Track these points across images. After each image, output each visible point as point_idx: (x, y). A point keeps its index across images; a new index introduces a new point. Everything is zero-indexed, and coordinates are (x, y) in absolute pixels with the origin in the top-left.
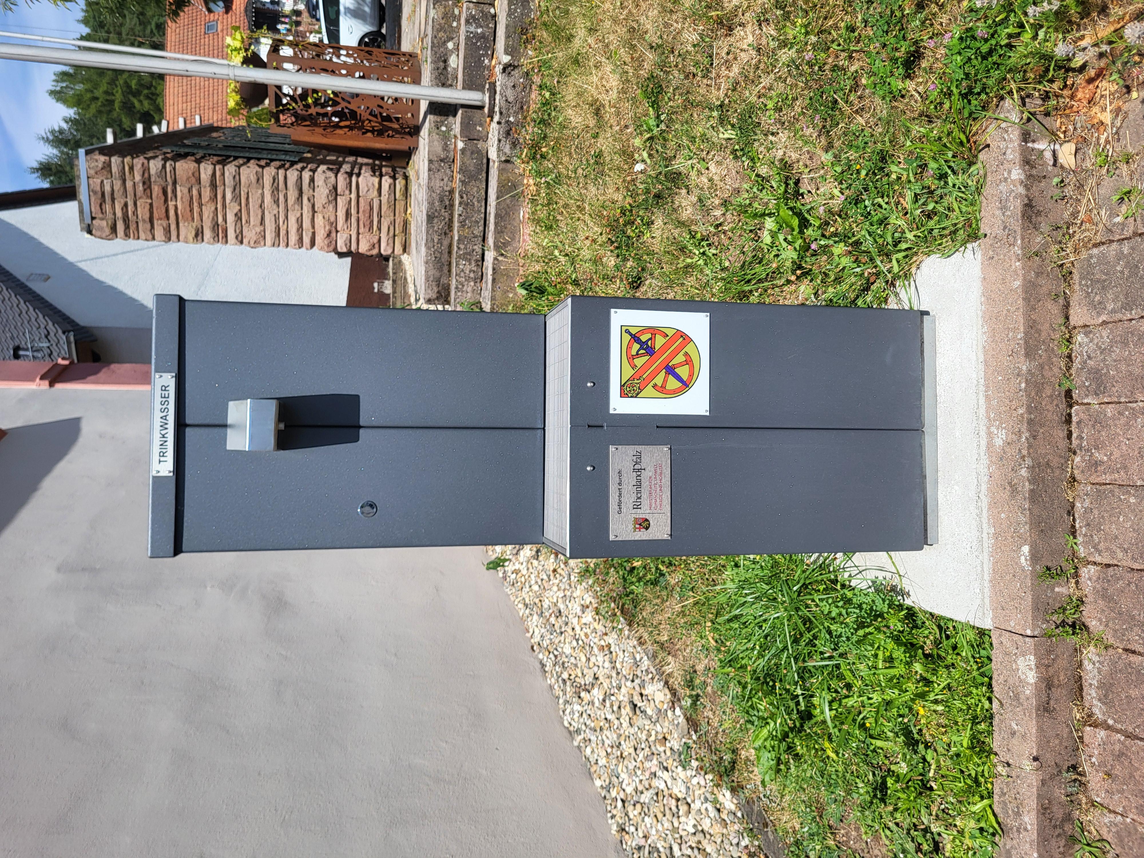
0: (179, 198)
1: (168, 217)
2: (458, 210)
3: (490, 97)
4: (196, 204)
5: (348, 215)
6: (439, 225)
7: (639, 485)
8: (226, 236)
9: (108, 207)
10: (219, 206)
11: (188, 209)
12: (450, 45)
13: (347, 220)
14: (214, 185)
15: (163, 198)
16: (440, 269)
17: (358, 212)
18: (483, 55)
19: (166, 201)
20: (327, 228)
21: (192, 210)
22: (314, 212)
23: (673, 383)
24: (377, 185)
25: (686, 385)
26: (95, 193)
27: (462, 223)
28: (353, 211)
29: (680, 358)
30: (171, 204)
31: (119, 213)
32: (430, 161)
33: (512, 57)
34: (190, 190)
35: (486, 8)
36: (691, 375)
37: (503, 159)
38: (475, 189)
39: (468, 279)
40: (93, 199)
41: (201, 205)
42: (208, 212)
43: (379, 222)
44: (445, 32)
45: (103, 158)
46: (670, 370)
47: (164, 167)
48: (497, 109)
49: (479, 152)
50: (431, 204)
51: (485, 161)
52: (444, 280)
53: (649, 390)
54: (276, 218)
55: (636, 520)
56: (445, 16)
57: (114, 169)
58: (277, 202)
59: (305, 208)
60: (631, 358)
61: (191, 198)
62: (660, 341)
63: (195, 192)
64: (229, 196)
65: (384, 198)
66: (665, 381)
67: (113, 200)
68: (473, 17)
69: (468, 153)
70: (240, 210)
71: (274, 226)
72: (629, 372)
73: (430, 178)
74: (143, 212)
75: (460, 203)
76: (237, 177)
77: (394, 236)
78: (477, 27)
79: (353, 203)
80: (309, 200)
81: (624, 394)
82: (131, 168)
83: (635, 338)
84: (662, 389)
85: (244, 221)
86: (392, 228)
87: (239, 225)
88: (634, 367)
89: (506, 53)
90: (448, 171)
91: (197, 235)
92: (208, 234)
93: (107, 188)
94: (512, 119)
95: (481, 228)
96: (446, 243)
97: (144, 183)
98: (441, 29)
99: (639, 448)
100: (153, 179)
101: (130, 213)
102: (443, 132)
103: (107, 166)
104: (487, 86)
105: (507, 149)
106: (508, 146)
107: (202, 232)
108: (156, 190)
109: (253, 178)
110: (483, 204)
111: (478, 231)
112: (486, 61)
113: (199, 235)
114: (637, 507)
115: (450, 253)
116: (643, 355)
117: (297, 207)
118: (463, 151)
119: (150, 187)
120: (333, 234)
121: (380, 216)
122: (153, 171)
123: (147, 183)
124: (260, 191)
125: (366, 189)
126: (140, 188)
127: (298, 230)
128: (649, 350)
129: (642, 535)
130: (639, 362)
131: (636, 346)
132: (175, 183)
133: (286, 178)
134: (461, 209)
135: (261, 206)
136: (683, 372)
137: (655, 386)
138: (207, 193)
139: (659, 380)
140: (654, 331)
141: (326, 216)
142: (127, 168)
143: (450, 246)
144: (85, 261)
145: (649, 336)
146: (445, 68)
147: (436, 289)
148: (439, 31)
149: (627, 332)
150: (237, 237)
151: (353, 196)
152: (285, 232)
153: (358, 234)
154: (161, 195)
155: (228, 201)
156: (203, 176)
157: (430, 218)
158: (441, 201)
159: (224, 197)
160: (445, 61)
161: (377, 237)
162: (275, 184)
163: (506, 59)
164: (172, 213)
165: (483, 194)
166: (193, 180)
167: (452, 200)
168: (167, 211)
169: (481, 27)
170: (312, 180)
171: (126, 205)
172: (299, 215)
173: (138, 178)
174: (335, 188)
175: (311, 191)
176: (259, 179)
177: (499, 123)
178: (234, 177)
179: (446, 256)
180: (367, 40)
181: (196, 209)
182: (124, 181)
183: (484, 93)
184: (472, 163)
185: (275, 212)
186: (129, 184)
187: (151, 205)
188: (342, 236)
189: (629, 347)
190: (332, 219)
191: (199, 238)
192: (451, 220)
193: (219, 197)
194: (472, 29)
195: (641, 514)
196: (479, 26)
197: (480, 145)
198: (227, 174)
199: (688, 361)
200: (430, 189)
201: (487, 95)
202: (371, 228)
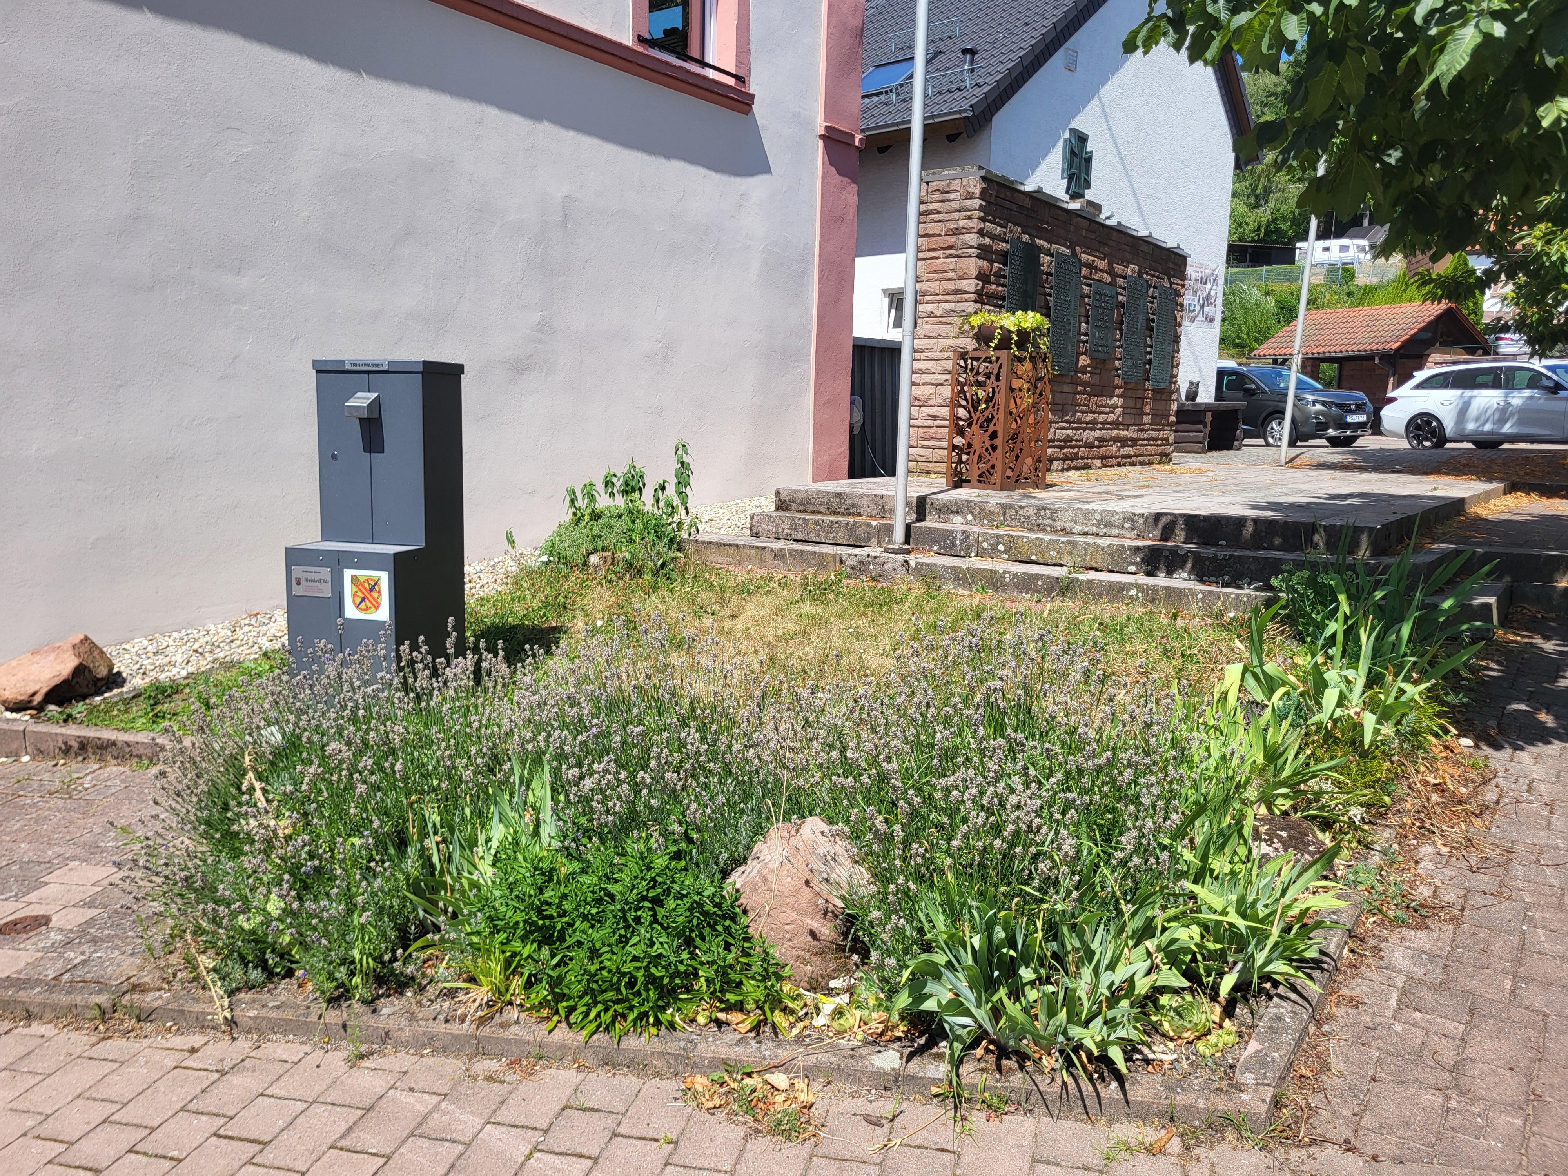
0: (946, 260)
1: (929, 250)
2: (828, 519)
3: (894, 549)
4: (941, 275)
5: (934, 417)
6: (835, 502)
7: (314, 581)
9: (937, 196)
10: (940, 297)
11: (936, 269)
12: (970, 517)
13: (930, 416)
14: (957, 292)
15: (945, 246)
16: (802, 503)
17: (936, 427)
18: (944, 545)
19: (943, 249)
20: (922, 398)
21: (935, 272)
22: (937, 385)
23: (358, 600)
25: (358, 607)
26: (948, 185)
27: (817, 523)
28: (937, 422)
29: (369, 605)
30: (941, 253)
31: (931, 207)
32: (882, 497)
33: (913, 569)
34: (952, 270)
35: (974, 549)
36: (362, 610)
37: (847, 558)
38: (842, 535)
39: (777, 527)
40: (943, 183)
41: (940, 280)
42: (933, 286)
43: (928, 447)
45: (977, 191)
46: (363, 599)
47: (971, 247)
49: (869, 539)
50: (850, 496)
51: (857, 544)
52: (794, 507)
53: (355, 589)
54: (930, 350)
55: (301, 579)
56: (992, 513)
57: (968, 202)
58: (943, 350)
59: (941, 377)
60: (368, 581)
61: (946, 272)
62: (375, 595)
63: (951, 275)
64: (948, 306)
66: (358, 596)
67: (943, 201)
68: (967, 537)
69: (868, 530)
70: (936, 317)
71: (923, 348)
72: (362, 580)
73: (869, 496)
74: (933, 228)
75: (832, 522)
76: (965, 313)
78: (960, 540)
79: (945, 422)
80: (945, 380)
81: (352, 576)
82: (969, 218)
83: (376, 583)
84: (355, 595)
85: (926, 319)
87: (924, 315)
88: (364, 582)
89: (917, 564)
90: (875, 512)
93: (952, 196)
94: (871, 567)
96: (822, 509)
97: (957, 229)
98: (982, 510)
99: (330, 582)
100: (960, 236)
101: (932, 216)
103: (970, 196)
104: (905, 547)
105: (849, 562)
106: (852, 563)
108: (951, 240)
109: (963, 329)
110: (831, 542)
111: (812, 537)
112: (934, 548)
113: (919, 279)
114: (305, 580)
115: (814, 512)
116: (369, 586)
117: (939, 369)
118: (870, 525)
119: (954, 234)
120: (917, 403)
121: (934, 448)
122: (967, 237)
123: (957, 232)
124: (952, 335)
126: (953, 226)
127: (920, 370)
128: (371, 590)
129: (294, 582)
130: (366, 585)
131: (373, 583)
132: (958, 256)
134: (828, 522)
135: (940, 335)
136: (363, 606)
137: (356, 591)
138: (950, 286)
139: (359, 593)
140: (380, 592)
141: (933, 397)
142: (969, 213)
143: (819, 513)
145: (378, 590)
146: (952, 512)
147: (787, 499)
149: (379, 580)
152: (918, 357)
153: (919, 427)
154: (948, 244)
155: (944, 305)
156: (964, 282)
157: (839, 495)
158: (853, 506)
159: (947, 301)
160: (957, 512)
161: (915, 445)
162: (958, 349)
163: (913, 564)
164: (933, 254)
166: (961, 274)
167: (853, 514)
168: (935, 250)
171: (939, 213)
172: (933, 371)
173: (961, 223)
176: (963, 334)
177: (868, 556)
178: (964, 311)
179: (812, 509)
181: (937, 276)
182: (959, 211)
184: (861, 532)
185: (935, 349)
186: (956, 215)
187: (940, 235)
188: (916, 411)
189: (372, 580)
190: (931, 402)
192: (838, 514)
193: (947, 297)
194: (959, 536)
195: (302, 581)
196: (962, 542)
197: (875, 540)
198: (967, 304)
199: (368, 609)
200: (861, 496)
201: (897, 547)
202: (925, 439)
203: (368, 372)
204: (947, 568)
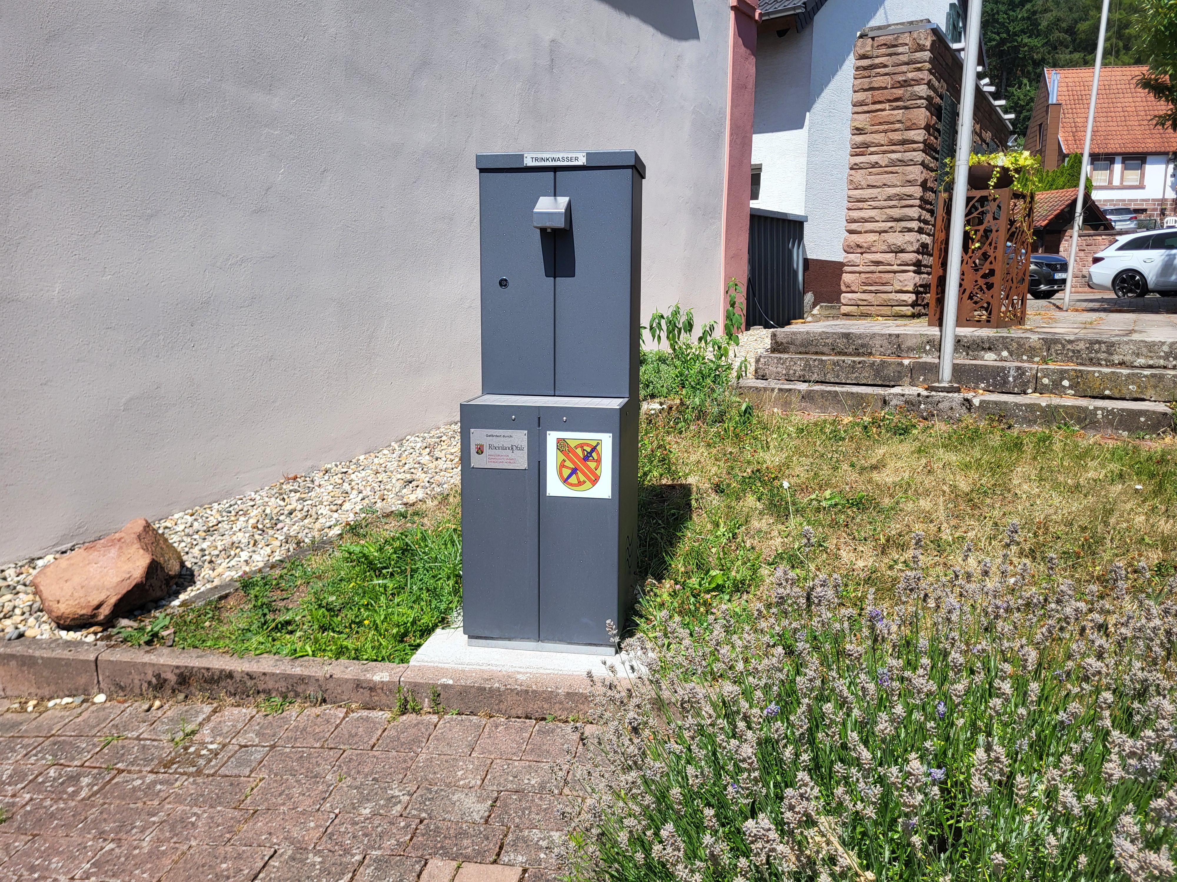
0: (892, 112)
1: (874, 103)
2: (849, 359)
3: (944, 387)
4: (886, 127)
5: (878, 263)
6: (841, 343)
7: (503, 448)
8: (857, 155)
9: (883, 51)
10: (885, 148)
11: (882, 121)
12: (1005, 353)
13: (872, 262)
14: (903, 142)
15: (891, 98)
16: (802, 345)
17: (880, 272)
18: (988, 382)
19: (889, 101)
20: (865, 245)
21: (881, 124)
22: (880, 233)
23: (566, 472)
24: (905, 289)
25: (565, 481)
26: (896, 39)
27: (836, 364)
28: (881, 268)
29: (582, 478)
30: (887, 106)
31: (877, 61)
32: (898, 336)
33: (979, 407)
34: (899, 121)
35: (1032, 385)
36: (572, 485)
37: (887, 398)
38: (866, 375)
39: (788, 368)
40: (890, 37)
41: (885, 131)
42: (879, 138)
43: (871, 292)
44: (1017, 349)
45: (928, 44)
46: (574, 471)
47: (921, 98)
48: (933, 393)
49: (900, 378)
50: (860, 336)
51: (892, 383)
52: (792, 348)
53: (562, 457)
54: (873, 199)
55: (483, 446)
56: (1032, 349)
57: (918, 55)
58: (889, 198)
59: (884, 224)
60: (581, 446)
61: (892, 123)
62: (592, 465)
63: (898, 126)
64: (894, 156)
65: (893, 296)
66: (567, 467)
67: (890, 55)
68: (1023, 373)
69: (899, 369)
70: (881, 167)
71: (866, 197)
72: (573, 444)
73: (882, 335)
74: (878, 82)
75: (854, 362)
76: (912, 163)
77: (858, 306)
78: (1014, 377)
79: (888, 268)
80: (891, 228)
81: (559, 440)
82: (919, 69)
83: (594, 449)
84: (562, 466)
85: (870, 170)
86: (865, 303)
87: (867, 166)
88: (576, 447)
89: (982, 402)
90: (889, 352)
91: (857, 129)
92: (859, 139)
93: (900, 50)
94: (922, 406)
95: (832, 380)
96: (825, 350)
97: (905, 81)
98: (1020, 346)
99: (526, 449)
100: (909, 88)
101: (878, 70)
102: (925, 348)
103: (921, 48)
104: (955, 385)
105: (894, 402)
106: (898, 403)
107: (860, 134)
108: (899, 92)
109: (911, 177)
110: (854, 382)
111: (830, 377)
112: (983, 385)
113: (858, 131)
114: (490, 447)
115: (816, 353)
116: (583, 453)
117: (884, 217)
118: (901, 364)
119: (902, 86)
120: (859, 250)
121: (876, 292)
122: (916, 88)
123: (906, 84)
124: (898, 184)
125: (902, 279)
126: (901, 78)
127: (862, 218)
128: (587, 457)
129: (473, 449)
130: (579, 451)
131: (589, 449)
132: (906, 108)
133: (912, 206)
134: (849, 362)
135: (885, 185)
136: (573, 480)
137: (564, 461)
138: (896, 136)
139: (568, 463)
140: (599, 461)
141: (876, 244)
142: (919, 65)
143: (823, 354)
144: (885, 13)
145: (596, 458)
146: (983, 349)
147: (784, 341)
148: (1018, 343)
149: (598, 444)
150: (855, 164)
151: (895, 268)
152: (861, 207)
153: (860, 273)
154: (895, 96)
155: (889, 155)
156: (912, 132)
157: (847, 336)
158: (863, 346)
159: (893, 152)
160: (990, 349)
161: (857, 290)
162: (905, 197)
163: (976, 402)
164: (878, 106)
165: (863, 382)
166: (909, 124)
167: (863, 355)
168: (880, 102)
169: (1014, 381)
170: (910, 230)
171: (885, 66)
172: (877, 219)
173: (910, 75)
174: (902, 251)
175: (899, 229)
176: (910, 183)
177: (919, 395)
178: (912, 160)
179: (814, 350)
180: (1138, 278)
181: (882, 128)
182: (907, 64)
183: (951, 382)
184: (890, 372)
185: (880, 198)
186: (904, 68)
187: (886, 88)
188: (857, 258)
189: (588, 445)
190: (873, 249)
191: (856, 132)
192: (845, 354)
193: (893, 148)
194: (1012, 372)
195: (486, 449)
196: (1015, 379)
197: (907, 380)
198: (915, 153)
199: (580, 483)
200: (873, 336)
201: (947, 385)
202: (865, 284)
203: (555, 169)
204: (1021, 405)
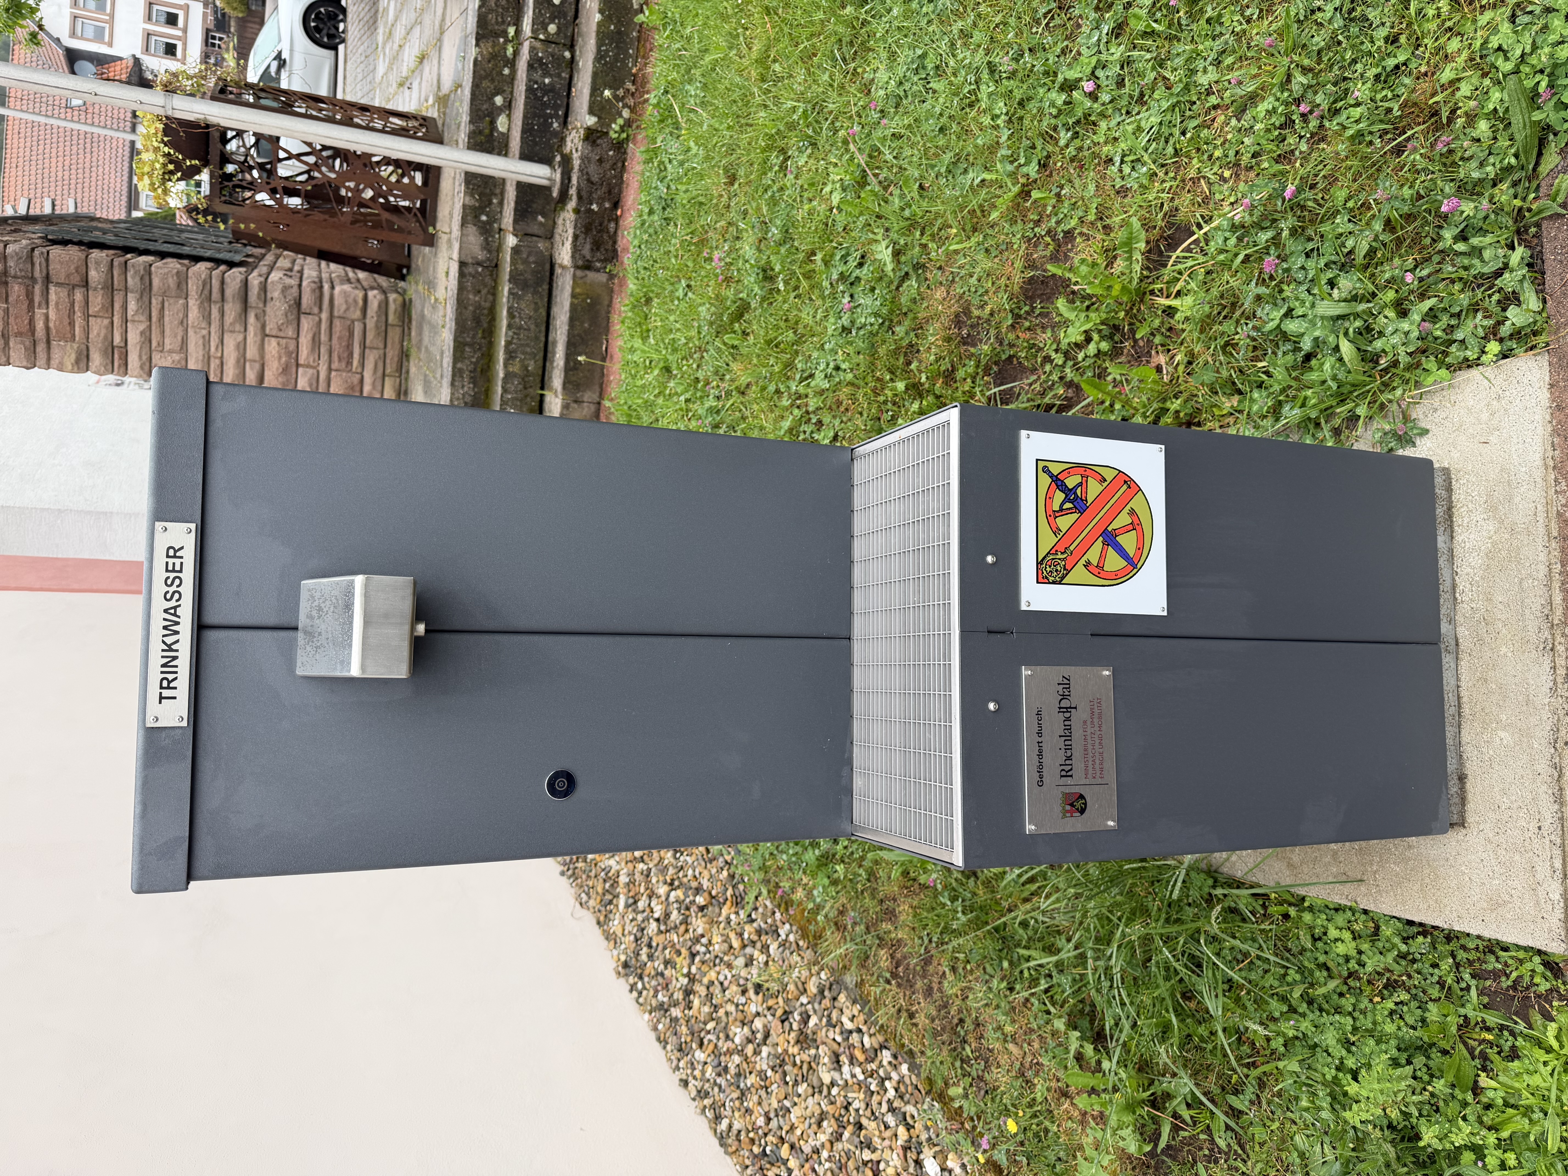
0: (52, 304)
1: (33, 332)
2: (503, 335)
3: (562, 174)
4: (78, 314)
5: (316, 342)
6: (472, 356)
8: (126, 364)
10: (116, 319)
11: (66, 321)
12: (499, 100)
13: (313, 350)
14: (109, 289)
15: (26, 303)
17: (330, 339)
18: (551, 116)
19: (31, 308)
20: (284, 359)
21: (72, 324)
22: (264, 335)
24: (361, 303)
27: (511, 355)
28: (324, 337)
30: (39, 313)
32: (462, 264)
33: (599, 118)
34: (71, 293)
35: (559, 50)
37: (580, 263)
41: (87, 317)
42: (98, 327)
43: (363, 355)
44: (493, 80)
47: (30, 256)
48: (573, 191)
49: (539, 254)
50: (461, 325)
51: (548, 266)
54: (206, 342)
56: (493, 58)
58: (208, 318)
59: (251, 329)
61: (72, 306)
63: (78, 296)
64: (132, 305)
65: (371, 323)
68: (539, 61)
69: (524, 254)
70: (150, 327)
71: (201, 353)
73: (460, 288)
75: (509, 326)
76: (147, 278)
77: (384, 375)
78: (544, 75)
79: (324, 326)
80: (257, 317)
85: (154, 344)
86: (381, 365)
87: (146, 350)
89: (591, 112)
90: (486, 280)
91: (77, 361)
92: (96, 358)
94: (594, 207)
95: (540, 363)
96: (483, 382)
98: (487, 76)
100: (12, 275)
102: (483, 222)
104: (558, 158)
105: (586, 251)
106: (588, 246)
107: (88, 357)
108: (16, 290)
109: (172, 282)
110: (543, 328)
111: (534, 366)
112: (555, 125)
113: (82, 360)
115: (488, 397)
117: (238, 327)
118: (515, 250)
119: (6, 285)
120: (292, 369)
121: (363, 346)
122: (13, 263)
124: (181, 301)
125: (344, 307)
127: (238, 361)
132: (47, 282)
133: (223, 282)
134: (510, 333)
135: (182, 322)
138: (97, 300)
140: (1085, 471)
141: (283, 342)
143: (488, 387)
146: (490, 131)
148: (482, 79)
150: (142, 368)
151: (324, 316)
152: (218, 362)
153: (330, 370)
154: (23, 298)
155: (130, 313)
156: (93, 273)
157: (459, 346)
158: (477, 321)
159: (125, 308)
160: (490, 122)
161: (358, 376)
162: (206, 292)
163: (590, 121)
164: (40, 325)
165: (544, 314)
166: (77, 279)
168: (32, 322)
169: (551, 76)
170: (264, 288)
172: (240, 337)
174: (298, 303)
175: (261, 305)
176: (182, 281)
177: (575, 212)
178: (142, 278)
181: (79, 321)
183: (553, 168)
184: (528, 269)
185: (204, 332)
187: (7, 311)
188: (305, 373)
190: (292, 347)
191: (83, 365)
192: (490, 351)
193: (117, 306)
194: (537, 78)
196: (547, 74)
197: (542, 243)
200: (461, 303)
201: (559, 171)
202: (349, 363)
204: (599, 51)
